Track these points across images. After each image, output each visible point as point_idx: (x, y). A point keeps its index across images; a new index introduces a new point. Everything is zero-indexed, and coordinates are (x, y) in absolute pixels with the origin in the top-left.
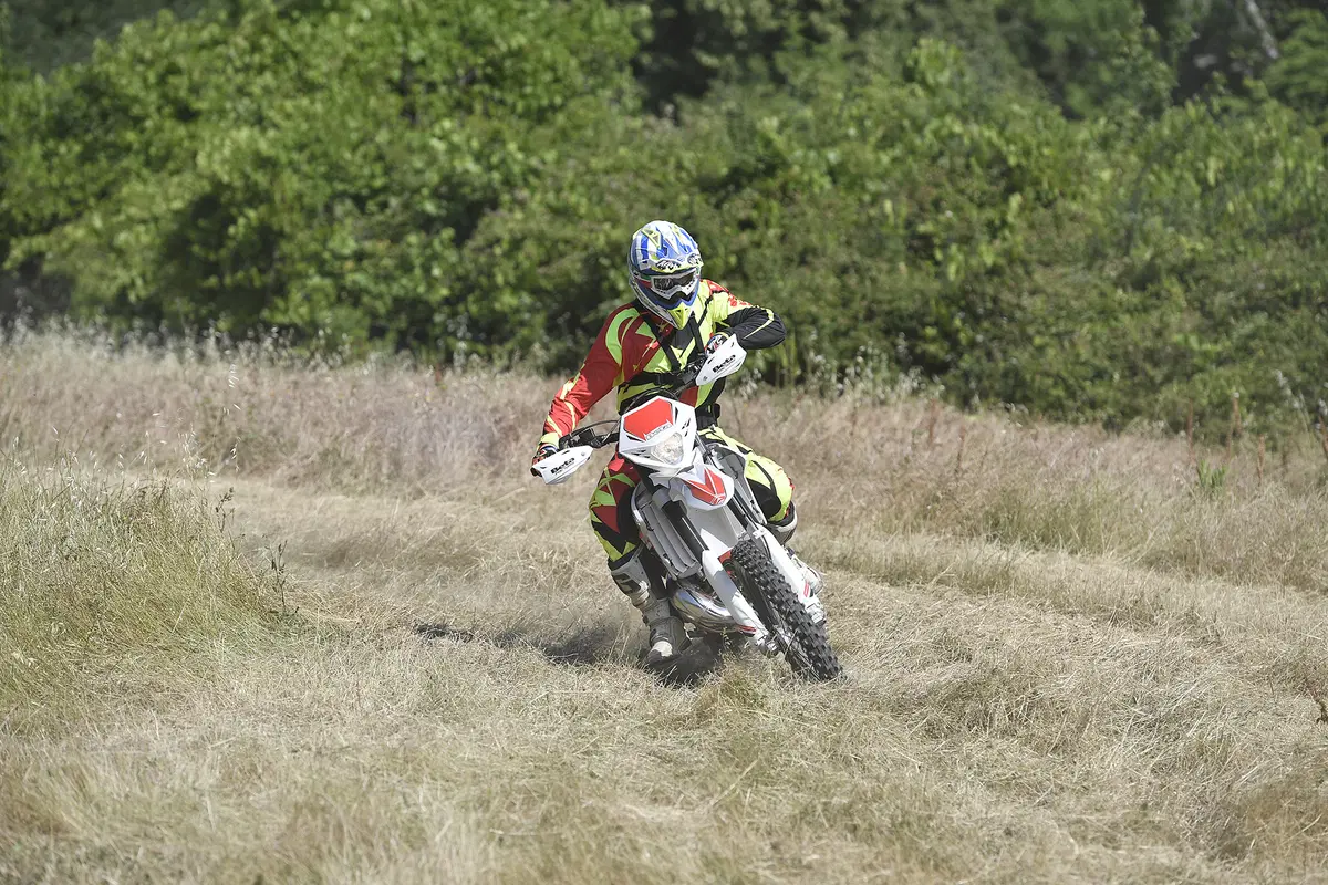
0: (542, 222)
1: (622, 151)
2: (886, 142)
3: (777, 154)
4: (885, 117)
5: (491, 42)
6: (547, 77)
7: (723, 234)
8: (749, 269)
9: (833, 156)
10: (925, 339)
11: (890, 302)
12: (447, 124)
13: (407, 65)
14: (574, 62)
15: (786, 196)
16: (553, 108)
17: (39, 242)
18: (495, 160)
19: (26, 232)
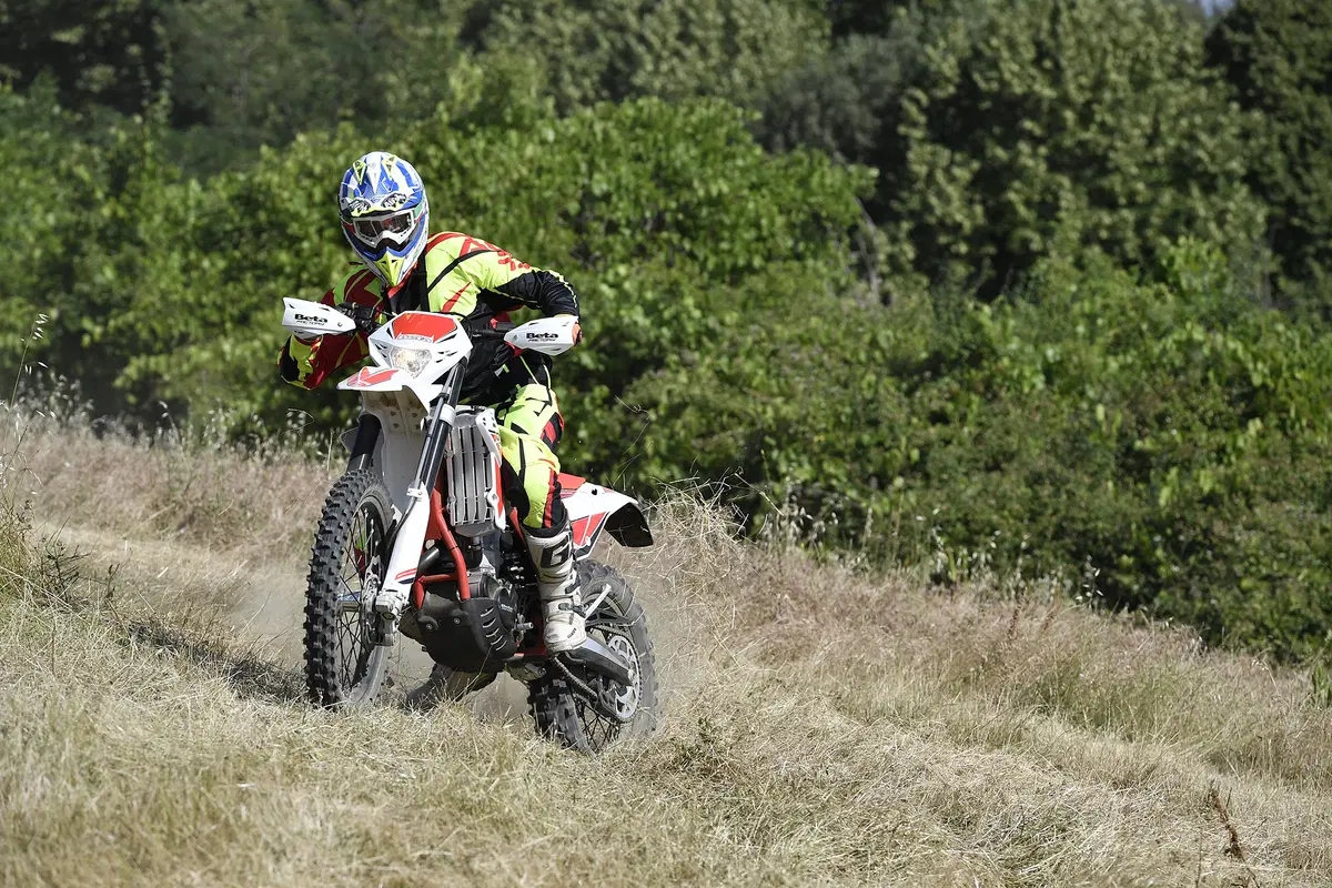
0: (705, 388)
1: (814, 321)
2: (1117, 346)
3: (987, 343)
4: (1122, 319)
5: (689, 185)
6: (750, 235)
7: (909, 424)
8: (930, 467)
9: (1051, 353)
10: (1118, 568)
11: (1085, 522)
12: (622, 270)
13: (588, 198)
14: (780, 220)
15: (989, 392)
16: (750, 269)
17: (157, 363)
18: (667, 315)
19: (149, 352)
